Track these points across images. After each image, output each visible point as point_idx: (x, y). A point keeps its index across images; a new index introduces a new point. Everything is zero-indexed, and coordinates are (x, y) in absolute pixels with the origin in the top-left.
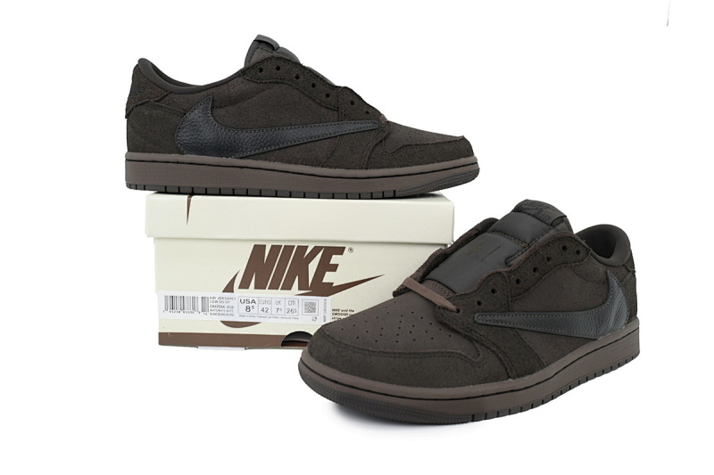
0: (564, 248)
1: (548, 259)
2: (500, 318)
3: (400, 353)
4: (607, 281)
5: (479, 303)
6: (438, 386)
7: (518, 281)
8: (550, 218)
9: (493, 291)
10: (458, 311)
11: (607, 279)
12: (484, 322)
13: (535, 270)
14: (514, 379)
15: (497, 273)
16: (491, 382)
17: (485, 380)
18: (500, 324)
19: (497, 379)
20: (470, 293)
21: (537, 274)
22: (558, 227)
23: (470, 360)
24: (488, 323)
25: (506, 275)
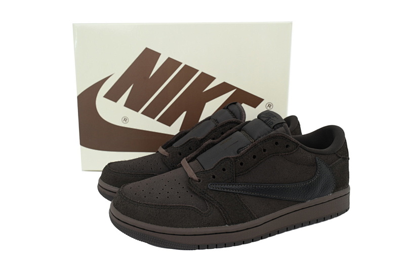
0: (277, 143)
1: (265, 150)
2: (226, 186)
3: (156, 205)
4: (315, 164)
5: (214, 177)
6: (176, 227)
7: (242, 164)
8: (273, 123)
9: (224, 170)
10: (200, 181)
11: (316, 163)
12: (215, 189)
13: (254, 157)
14: (229, 225)
15: (227, 158)
16: (212, 226)
17: (209, 225)
18: (225, 190)
19: (217, 224)
20: (209, 170)
21: (255, 159)
22: (278, 130)
23: (200, 212)
24: (217, 189)
25: (232, 159)
